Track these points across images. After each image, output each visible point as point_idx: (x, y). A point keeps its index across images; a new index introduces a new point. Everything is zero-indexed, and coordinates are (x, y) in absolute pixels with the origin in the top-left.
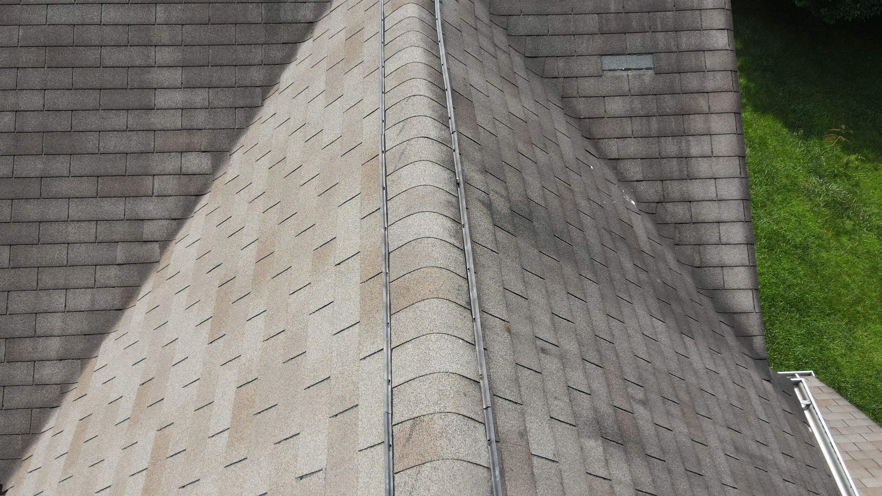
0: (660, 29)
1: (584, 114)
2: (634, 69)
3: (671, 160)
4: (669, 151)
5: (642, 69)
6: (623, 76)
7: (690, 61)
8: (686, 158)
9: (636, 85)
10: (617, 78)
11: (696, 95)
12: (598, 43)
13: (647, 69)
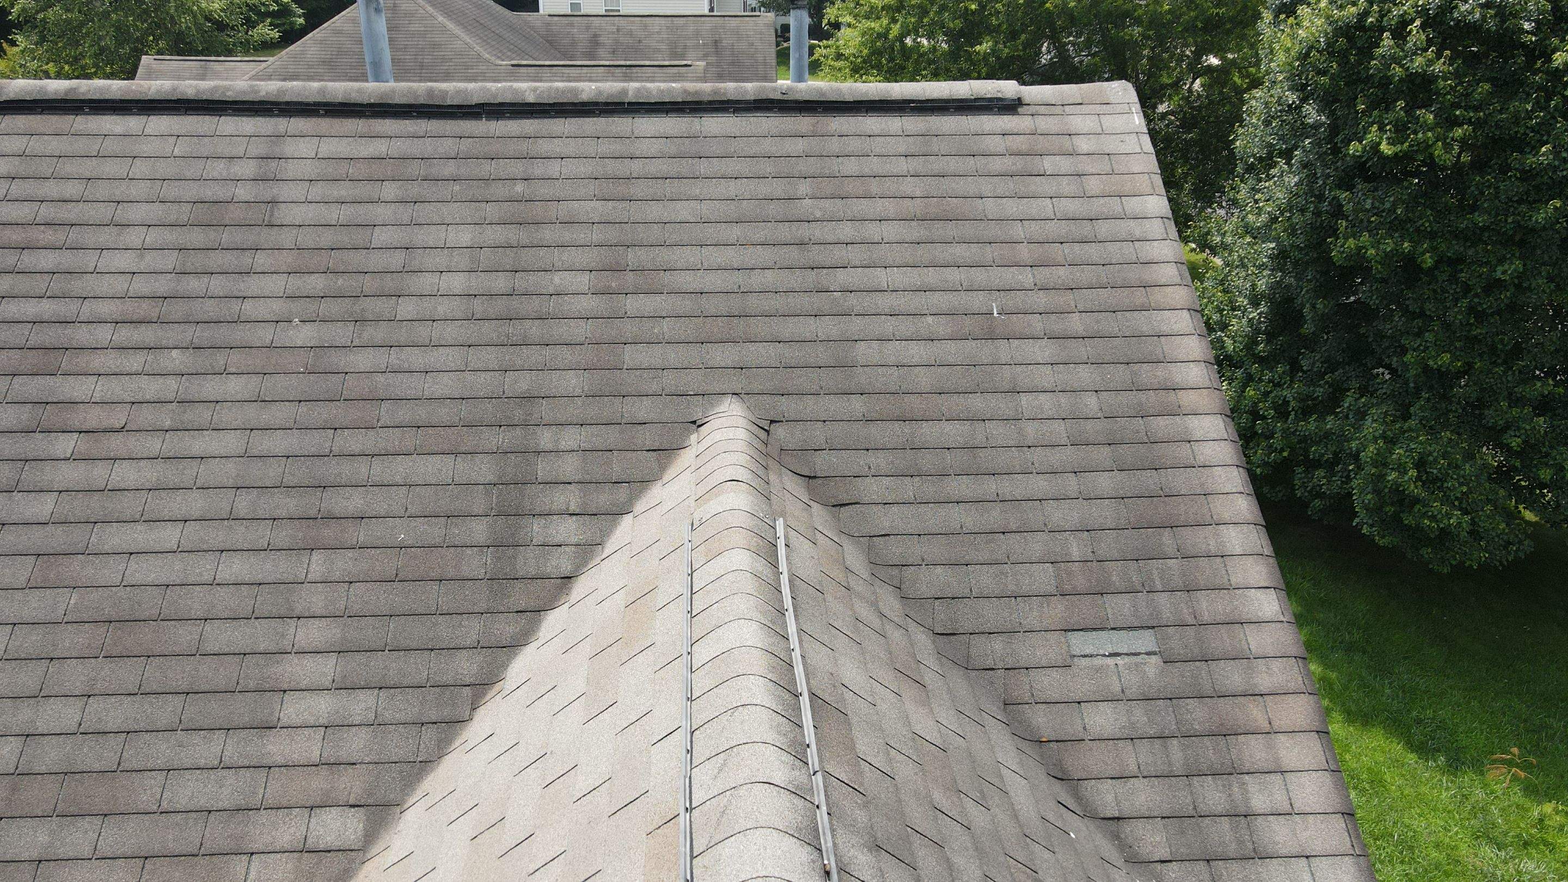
0: (1160, 587)
1: (1046, 734)
2: (1126, 654)
3: (1217, 819)
4: (1211, 802)
5: (1139, 654)
6: (1108, 666)
7: (1220, 640)
8: (1245, 816)
9: (1133, 682)
10: (1098, 670)
11: (1241, 699)
12: (1057, 611)
13: (1148, 654)
